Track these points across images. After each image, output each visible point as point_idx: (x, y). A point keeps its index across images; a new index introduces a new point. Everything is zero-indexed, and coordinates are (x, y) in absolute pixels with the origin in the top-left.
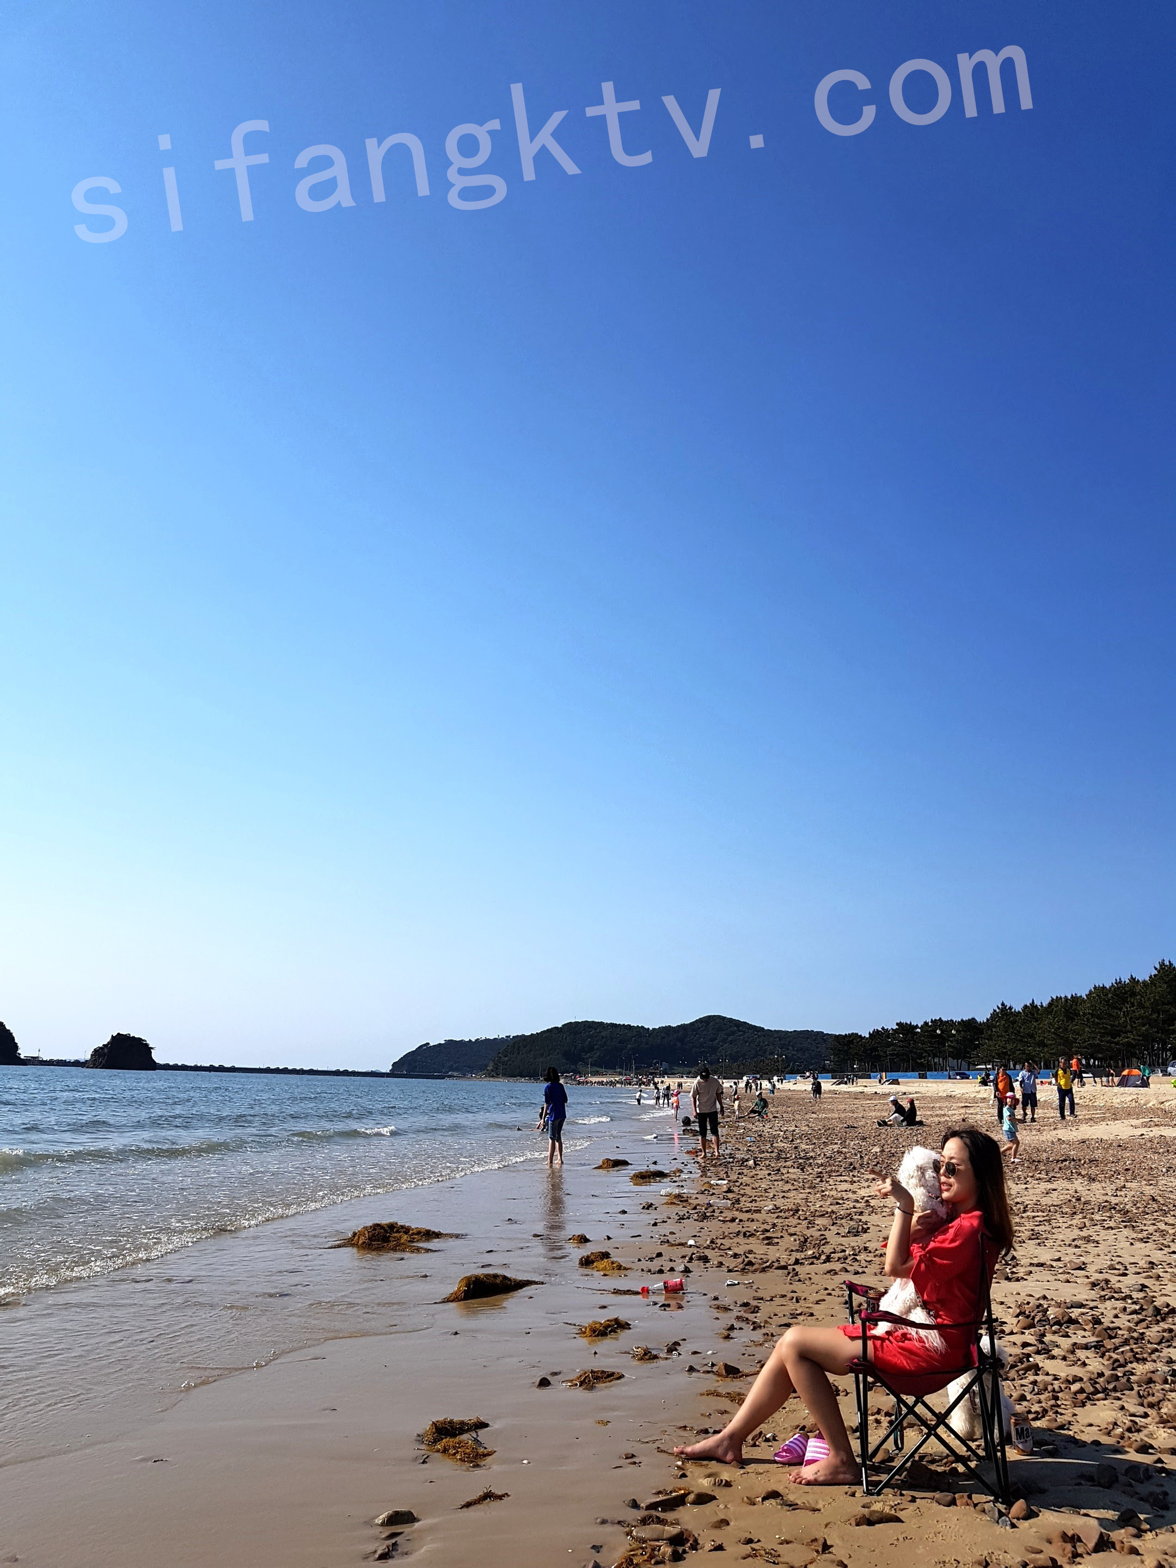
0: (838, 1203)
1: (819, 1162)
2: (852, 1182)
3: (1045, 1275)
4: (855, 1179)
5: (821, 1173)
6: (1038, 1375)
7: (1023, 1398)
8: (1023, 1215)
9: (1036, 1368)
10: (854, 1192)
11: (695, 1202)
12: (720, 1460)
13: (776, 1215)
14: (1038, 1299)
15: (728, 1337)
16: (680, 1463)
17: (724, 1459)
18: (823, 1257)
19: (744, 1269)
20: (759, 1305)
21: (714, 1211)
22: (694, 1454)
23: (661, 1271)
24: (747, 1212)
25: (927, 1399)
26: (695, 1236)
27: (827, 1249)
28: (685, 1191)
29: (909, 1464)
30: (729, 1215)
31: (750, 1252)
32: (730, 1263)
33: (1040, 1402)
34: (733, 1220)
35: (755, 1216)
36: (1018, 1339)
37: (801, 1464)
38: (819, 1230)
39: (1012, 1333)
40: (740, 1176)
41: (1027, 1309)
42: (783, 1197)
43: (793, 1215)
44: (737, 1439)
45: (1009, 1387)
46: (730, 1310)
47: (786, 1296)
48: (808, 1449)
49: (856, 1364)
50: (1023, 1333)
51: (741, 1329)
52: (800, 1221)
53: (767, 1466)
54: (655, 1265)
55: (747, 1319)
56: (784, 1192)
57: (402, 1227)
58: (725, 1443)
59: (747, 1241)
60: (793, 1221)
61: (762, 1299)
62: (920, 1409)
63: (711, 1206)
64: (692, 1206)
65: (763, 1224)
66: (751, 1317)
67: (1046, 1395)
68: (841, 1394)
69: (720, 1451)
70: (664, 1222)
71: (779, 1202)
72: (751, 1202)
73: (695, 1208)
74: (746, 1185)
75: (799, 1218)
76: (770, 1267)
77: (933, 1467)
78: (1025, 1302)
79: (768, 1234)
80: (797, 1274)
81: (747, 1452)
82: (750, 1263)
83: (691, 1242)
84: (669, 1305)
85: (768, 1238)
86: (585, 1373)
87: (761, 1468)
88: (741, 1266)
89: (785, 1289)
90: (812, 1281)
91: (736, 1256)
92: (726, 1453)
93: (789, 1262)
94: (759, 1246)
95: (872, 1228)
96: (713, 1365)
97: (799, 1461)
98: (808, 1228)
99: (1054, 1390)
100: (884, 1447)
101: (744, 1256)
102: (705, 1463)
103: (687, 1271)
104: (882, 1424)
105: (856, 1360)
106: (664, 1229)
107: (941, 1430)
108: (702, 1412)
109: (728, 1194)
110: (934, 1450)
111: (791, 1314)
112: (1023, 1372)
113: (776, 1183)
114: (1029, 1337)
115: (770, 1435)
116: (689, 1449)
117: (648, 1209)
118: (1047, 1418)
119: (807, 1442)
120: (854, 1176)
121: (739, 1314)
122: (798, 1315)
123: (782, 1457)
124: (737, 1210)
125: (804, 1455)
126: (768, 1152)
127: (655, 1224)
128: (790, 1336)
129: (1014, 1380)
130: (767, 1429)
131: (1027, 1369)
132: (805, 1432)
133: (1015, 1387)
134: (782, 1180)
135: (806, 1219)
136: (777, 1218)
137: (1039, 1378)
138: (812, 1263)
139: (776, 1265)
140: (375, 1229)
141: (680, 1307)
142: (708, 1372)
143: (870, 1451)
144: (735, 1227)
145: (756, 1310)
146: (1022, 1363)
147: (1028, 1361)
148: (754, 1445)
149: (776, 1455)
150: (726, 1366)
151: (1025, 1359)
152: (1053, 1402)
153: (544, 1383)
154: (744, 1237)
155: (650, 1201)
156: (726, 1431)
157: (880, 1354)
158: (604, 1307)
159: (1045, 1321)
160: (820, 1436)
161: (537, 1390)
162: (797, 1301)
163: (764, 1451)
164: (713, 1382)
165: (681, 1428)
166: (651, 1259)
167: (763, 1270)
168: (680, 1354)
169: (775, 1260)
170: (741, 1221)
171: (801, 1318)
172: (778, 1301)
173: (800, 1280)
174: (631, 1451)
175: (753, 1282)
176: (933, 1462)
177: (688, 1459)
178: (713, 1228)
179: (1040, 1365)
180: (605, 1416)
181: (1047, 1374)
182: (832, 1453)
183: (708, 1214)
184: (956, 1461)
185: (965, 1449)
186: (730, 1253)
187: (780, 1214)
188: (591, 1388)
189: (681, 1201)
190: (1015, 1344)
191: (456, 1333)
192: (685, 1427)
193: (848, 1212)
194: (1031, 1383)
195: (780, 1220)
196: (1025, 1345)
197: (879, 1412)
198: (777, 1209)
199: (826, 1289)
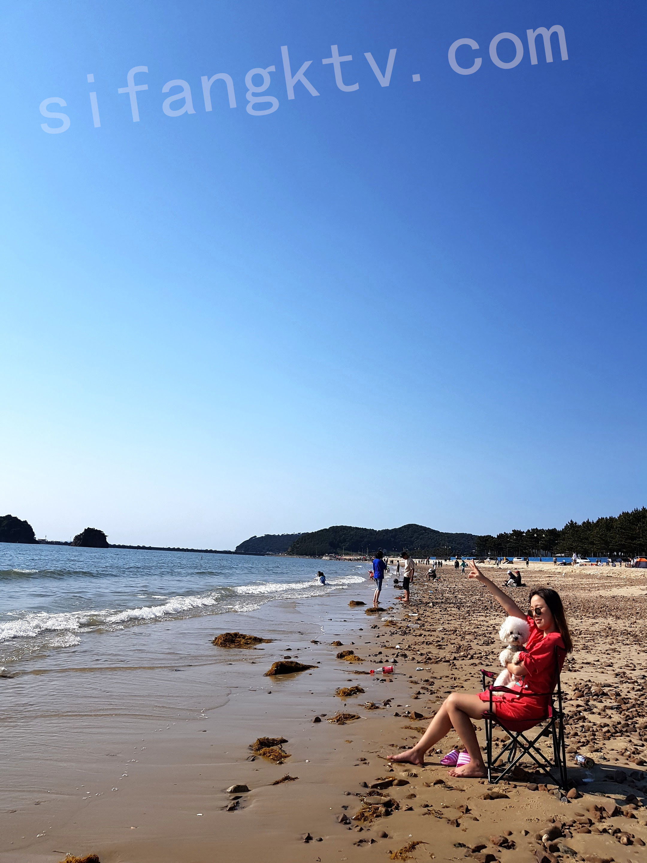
0: (478, 628)
1: (468, 605)
2: (486, 616)
3: (590, 669)
4: (487, 615)
5: (469, 611)
6: (585, 722)
7: (576, 734)
8: (579, 636)
9: (584, 719)
10: (487, 622)
11: (400, 625)
12: (411, 763)
13: (444, 633)
14: (586, 682)
15: (417, 698)
16: (390, 764)
17: (414, 763)
18: (469, 656)
19: (426, 662)
20: (434, 681)
21: (410, 630)
22: (398, 759)
23: (381, 662)
24: (428, 631)
25: (524, 733)
26: (400, 643)
27: (472, 652)
28: (395, 619)
29: (513, 768)
30: (418, 632)
31: (430, 652)
32: (419, 658)
33: (585, 737)
34: (420, 635)
35: (433, 633)
36: (575, 703)
37: (455, 766)
38: (468, 642)
39: (571, 700)
40: (425, 612)
41: (580, 687)
42: (448, 623)
43: (454, 633)
44: (421, 752)
45: (569, 728)
46: (418, 683)
47: (448, 676)
48: (459, 758)
49: (486, 714)
50: (577, 700)
51: (424, 694)
52: (457, 637)
53: (437, 767)
54: (378, 659)
55: (427, 689)
56: (449, 621)
57: (242, 635)
58: (415, 754)
59: (428, 647)
60: (453, 636)
61: (436, 678)
62: (520, 739)
63: (409, 627)
64: (399, 627)
65: (437, 637)
66: (430, 687)
67: (589, 733)
68: (478, 730)
69: (412, 758)
70: (383, 635)
71: (446, 626)
72: (431, 626)
73: (400, 628)
74: (428, 616)
75: (456, 635)
76: (440, 661)
77: (526, 770)
78: (579, 683)
79: (439, 643)
80: (455, 665)
81: (426, 759)
82: (430, 659)
83: (398, 647)
84: (385, 680)
85: (439, 645)
86: (340, 715)
87: (433, 767)
88: (425, 660)
89: (448, 673)
90: (463, 669)
91: (422, 654)
92: (415, 759)
93: (451, 659)
94: (434, 649)
95: (496, 641)
96: (409, 713)
97: (453, 763)
98: (461, 640)
99: (593, 731)
100: (500, 758)
101: (426, 655)
102: (404, 764)
103: (395, 662)
104: (500, 746)
105: (486, 712)
106: (383, 639)
107: (531, 750)
108: (402, 737)
109: (418, 621)
110: (527, 761)
111: (451, 687)
112: (576, 721)
113: (444, 616)
114: (580, 702)
115: (439, 750)
116: (395, 757)
117: (374, 628)
118: (589, 745)
119: (459, 754)
120: (487, 613)
121: (423, 686)
122: (455, 687)
123: (445, 762)
124: (423, 630)
125: (457, 761)
126: (440, 599)
127: (378, 637)
128: (451, 698)
129: (571, 724)
130: (437, 747)
131: (579, 719)
132: (458, 749)
133: (572, 728)
134: (448, 614)
135: (460, 635)
136: (444, 634)
137: (585, 724)
138: (463, 659)
139: (443, 660)
140: (227, 636)
141: (391, 681)
142: (406, 716)
143: (493, 760)
144: (421, 639)
145: (432, 684)
146: (576, 716)
147: (580, 715)
148: (430, 755)
149: (442, 761)
150: (416, 713)
151: (578, 714)
152: (592, 737)
153: (317, 720)
154: (427, 644)
155: (376, 624)
156: (415, 748)
157: (499, 709)
158: (350, 680)
159: (589, 693)
160: (466, 752)
161: (314, 724)
162: (455, 680)
163: (435, 758)
164: (407, 722)
165: (390, 745)
166: (376, 655)
167: (437, 662)
168: (391, 706)
169: (443, 657)
170: (425, 636)
171: (457, 689)
172: (444, 679)
173: (456, 669)
174: (364, 757)
175: (431, 669)
176: (526, 767)
177: (395, 762)
178: (410, 639)
179: (586, 717)
180: (350, 738)
181: (590, 722)
182: (472, 760)
183: (407, 632)
184: (539, 767)
185: (544, 760)
186: (419, 653)
187: (446, 633)
188: (343, 724)
189: (393, 624)
190: (572, 705)
191: (270, 693)
192: (393, 745)
193: (484, 632)
194: (581, 727)
195: (446, 636)
196: (578, 706)
197: (498, 740)
198: (445, 629)
199: (471, 673)
